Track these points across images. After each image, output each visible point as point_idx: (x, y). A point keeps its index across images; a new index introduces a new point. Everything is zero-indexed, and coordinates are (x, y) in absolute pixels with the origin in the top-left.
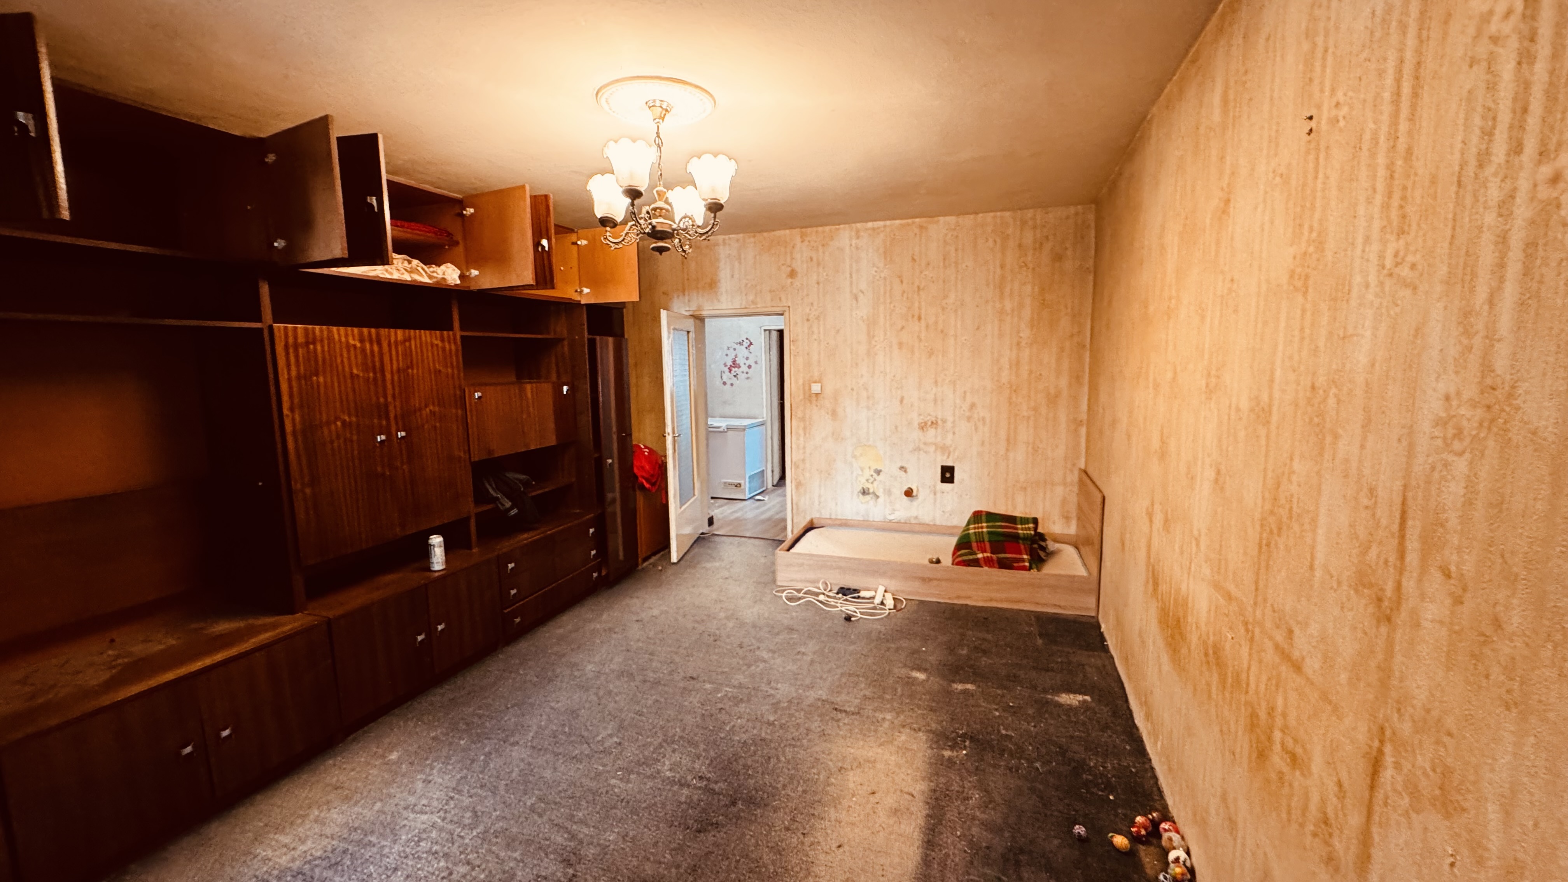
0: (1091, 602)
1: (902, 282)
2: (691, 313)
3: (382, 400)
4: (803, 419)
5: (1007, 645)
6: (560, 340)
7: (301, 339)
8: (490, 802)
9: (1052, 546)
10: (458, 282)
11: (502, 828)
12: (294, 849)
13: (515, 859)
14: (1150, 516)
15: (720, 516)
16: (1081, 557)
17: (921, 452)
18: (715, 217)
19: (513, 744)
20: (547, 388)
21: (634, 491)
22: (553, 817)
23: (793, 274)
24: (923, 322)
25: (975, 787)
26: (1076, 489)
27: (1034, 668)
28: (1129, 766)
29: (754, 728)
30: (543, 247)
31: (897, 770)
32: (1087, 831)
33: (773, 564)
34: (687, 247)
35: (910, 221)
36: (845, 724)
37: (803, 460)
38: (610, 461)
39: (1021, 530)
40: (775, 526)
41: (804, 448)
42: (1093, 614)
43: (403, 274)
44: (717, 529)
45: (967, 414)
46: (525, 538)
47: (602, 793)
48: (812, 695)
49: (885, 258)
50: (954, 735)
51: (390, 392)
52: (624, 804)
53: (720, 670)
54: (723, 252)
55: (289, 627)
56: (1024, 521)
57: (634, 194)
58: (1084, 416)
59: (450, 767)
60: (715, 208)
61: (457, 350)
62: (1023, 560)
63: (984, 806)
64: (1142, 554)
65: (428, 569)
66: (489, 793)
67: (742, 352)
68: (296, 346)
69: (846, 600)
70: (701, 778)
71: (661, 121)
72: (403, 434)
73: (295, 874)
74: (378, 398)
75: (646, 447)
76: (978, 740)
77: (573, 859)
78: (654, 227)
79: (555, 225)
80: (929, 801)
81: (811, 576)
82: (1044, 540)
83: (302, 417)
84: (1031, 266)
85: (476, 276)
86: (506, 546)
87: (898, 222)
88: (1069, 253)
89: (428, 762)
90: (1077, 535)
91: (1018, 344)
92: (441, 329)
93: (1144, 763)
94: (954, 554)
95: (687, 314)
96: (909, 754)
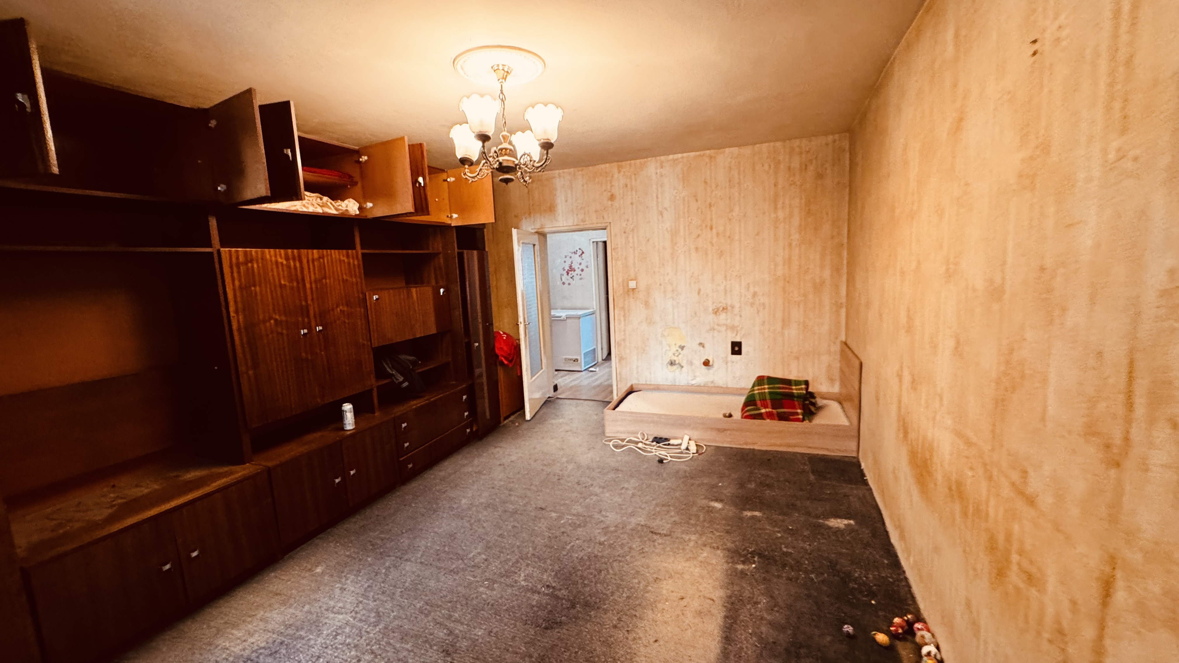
0: (853, 445)
1: (697, 200)
2: (535, 231)
3: (304, 303)
4: (623, 308)
5: (787, 481)
6: (437, 254)
7: (241, 259)
8: (389, 605)
9: (820, 402)
10: (358, 212)
11: (398, 625)
12: (245, 641)
13: (408, 650)
14: (900, 377)
15: (562, 384)
16: (844, 411)
17: (715, 331)
18: (547, 153)
19: (407, 560)
20: (428, 291)
21: (496, 366)
22: (437, 617)
23: (612, 198)
24: (714, 231)
25: (763, 594)
26: (838, 357)
27: (808, 499)
28: (887, 577)
29: (589, 547)
30: (420, 184)
31: (701, 580)
32: (854, 630)
33: (603, 419)
34: (528, 178)
35: (702, 153)
36: (659, 544)
37: (624, 340)
38: (477, 344)
39: (795, 390)
40: (604, 391)
41: (624, 331)
42: (854, 455)
43: (316, 208)
44: (560, 394)
45: (751, 301)
46: (415, 404)
47: (473, 598)
48: (634, 521)
49: (684, 183)
50: (745, 552)
51: (309, 298)
52: (490, 606)
53: (563, 502)
54: (558, 183)
55: (240, 474)
56: (798, 383)
57: (484, 138)
58: (844, 300)
59: (360, 578)
60: (547, 146)
61: (359, 265)
62: (797, 414)
63: (770, 609)
64: (894, 408)
65: (342, 429)
66: (389, 599)
67: (576, 258)
68: (238, 265)
69: (659, 447)
70: (548, 586)
71: (503, 81)
72: (321, 328)
73: (245, 660)
74: (300, 301)
75: (504, 333)
76: (765, 556)
77: (451, 649)
78: (500, 163)
79: (428, 167)
80: (726, 604)
81: (632, 428)
82: (814, 398)
83: (245, 317)
84: (798, 183)
85: (371, 208)
86: (399, 410)
87: (692, 154)
88: (829, 171)
89: (343, 575)
90: (841, 394)
91: (790, 245)
92: (347, 248)
93: (899, 574)
94: (743, 410)
95: (533, 231)
96: (710, 568)
